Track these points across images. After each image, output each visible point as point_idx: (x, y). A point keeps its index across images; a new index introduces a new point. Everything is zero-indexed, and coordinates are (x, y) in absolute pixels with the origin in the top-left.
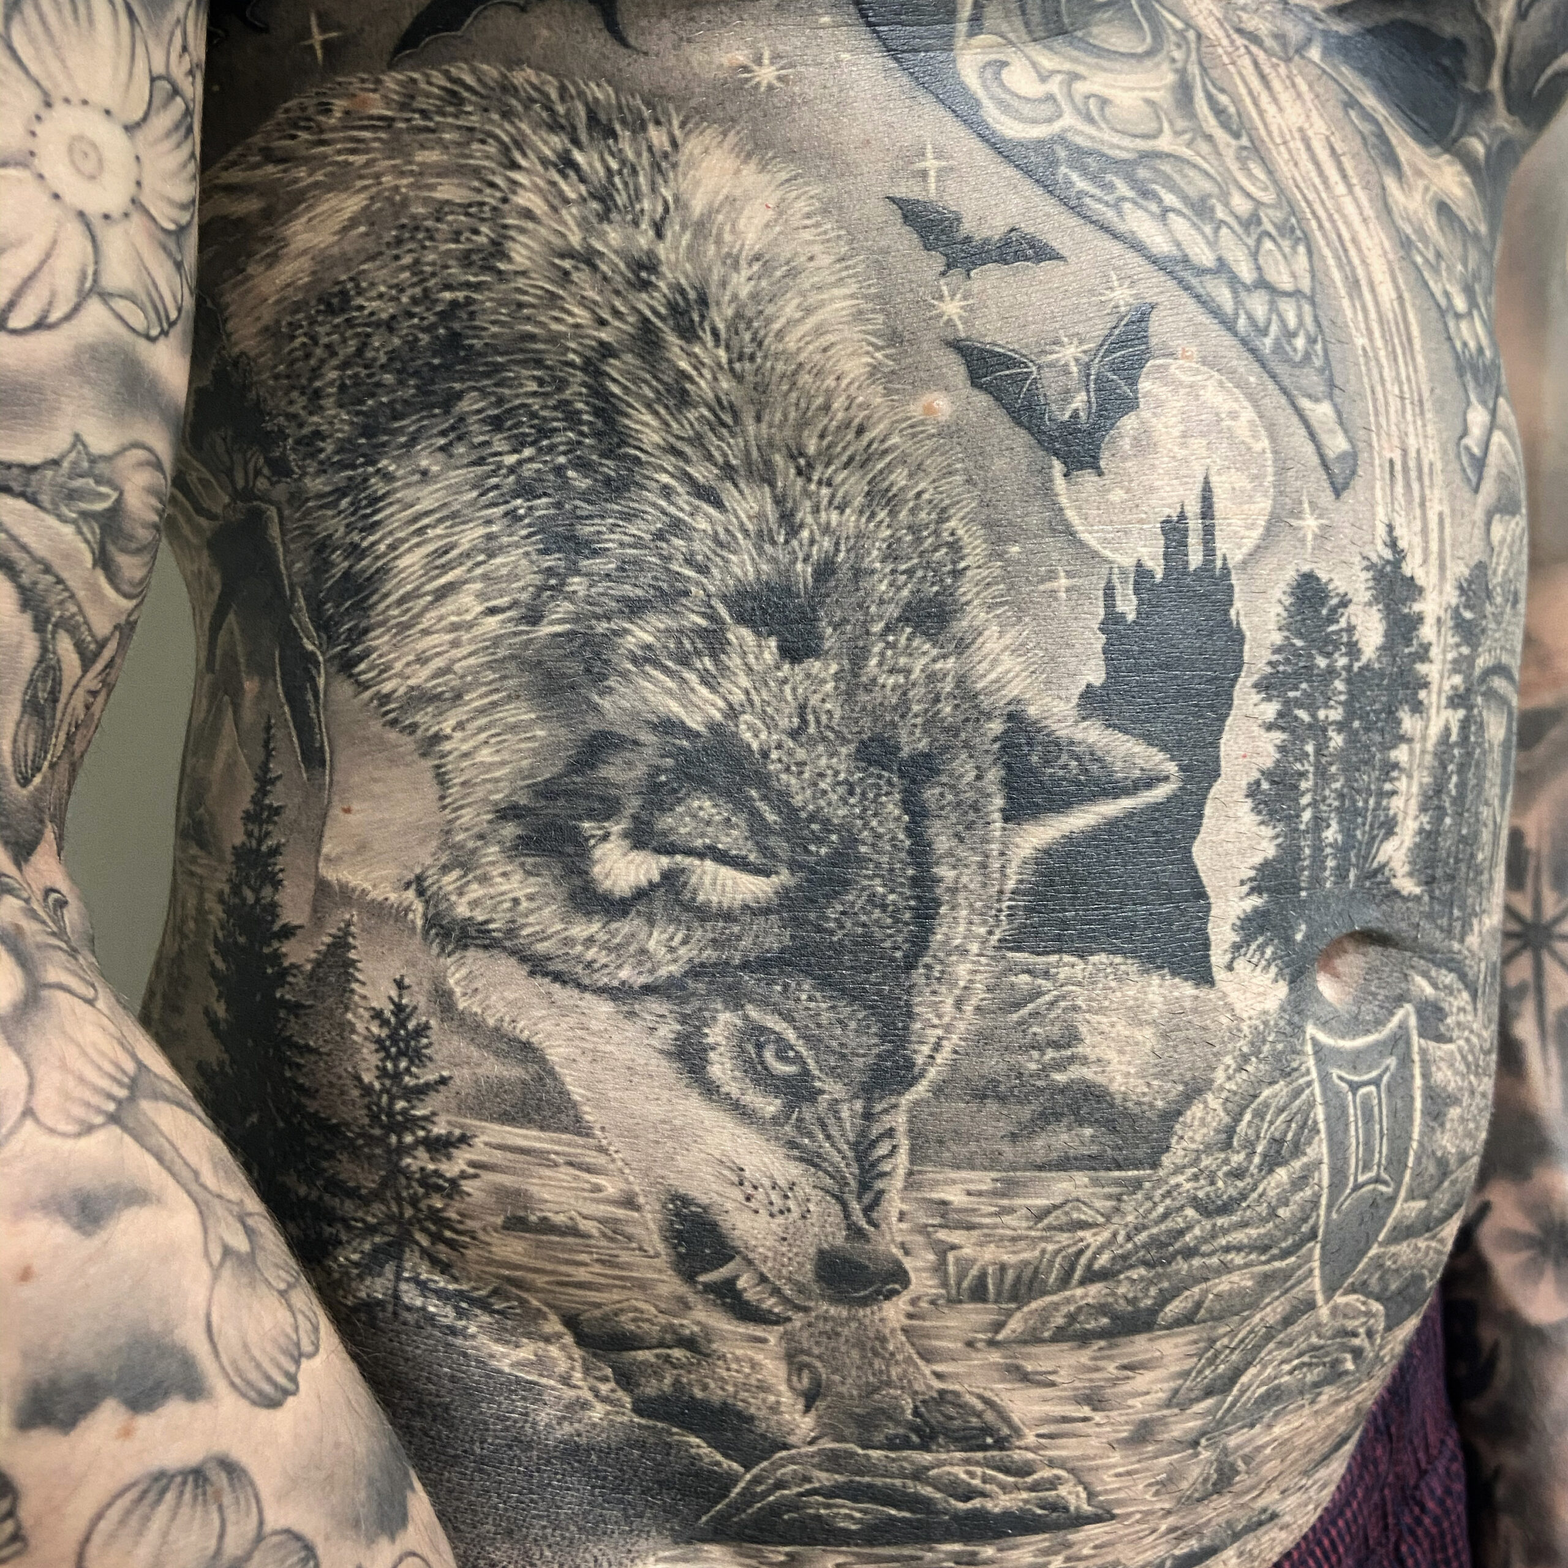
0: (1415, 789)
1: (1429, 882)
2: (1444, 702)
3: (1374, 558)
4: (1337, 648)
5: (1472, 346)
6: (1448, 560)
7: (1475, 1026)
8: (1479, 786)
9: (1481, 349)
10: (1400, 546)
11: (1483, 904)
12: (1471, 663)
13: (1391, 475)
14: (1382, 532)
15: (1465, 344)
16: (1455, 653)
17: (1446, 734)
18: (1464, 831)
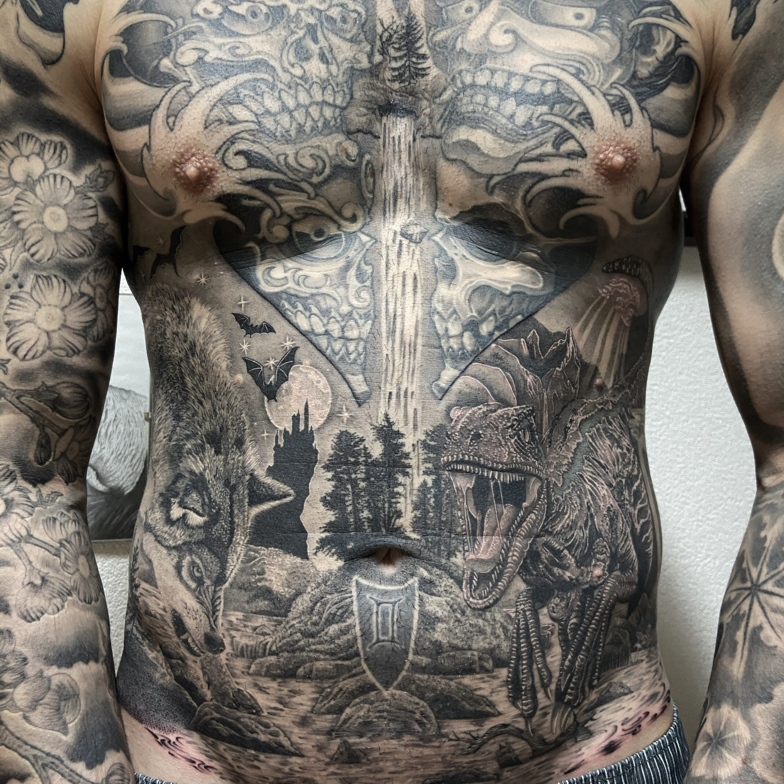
0: (409, 502)
1: (424, 535)
2: (421, 472)
3: (377, 425)
4: (360, 455)
5: (455, 347)
6: (419, 424)
7: (461, 595)
8: (452, 504)
9: (463, 348)
10: (391, 420)
11: (466, 548)
12: (438, 459)
13: (390, 398)
14: (381, 416)
15: (450, 347)
16: (425, 456)
17: (425, 483)
18: (444, 519)
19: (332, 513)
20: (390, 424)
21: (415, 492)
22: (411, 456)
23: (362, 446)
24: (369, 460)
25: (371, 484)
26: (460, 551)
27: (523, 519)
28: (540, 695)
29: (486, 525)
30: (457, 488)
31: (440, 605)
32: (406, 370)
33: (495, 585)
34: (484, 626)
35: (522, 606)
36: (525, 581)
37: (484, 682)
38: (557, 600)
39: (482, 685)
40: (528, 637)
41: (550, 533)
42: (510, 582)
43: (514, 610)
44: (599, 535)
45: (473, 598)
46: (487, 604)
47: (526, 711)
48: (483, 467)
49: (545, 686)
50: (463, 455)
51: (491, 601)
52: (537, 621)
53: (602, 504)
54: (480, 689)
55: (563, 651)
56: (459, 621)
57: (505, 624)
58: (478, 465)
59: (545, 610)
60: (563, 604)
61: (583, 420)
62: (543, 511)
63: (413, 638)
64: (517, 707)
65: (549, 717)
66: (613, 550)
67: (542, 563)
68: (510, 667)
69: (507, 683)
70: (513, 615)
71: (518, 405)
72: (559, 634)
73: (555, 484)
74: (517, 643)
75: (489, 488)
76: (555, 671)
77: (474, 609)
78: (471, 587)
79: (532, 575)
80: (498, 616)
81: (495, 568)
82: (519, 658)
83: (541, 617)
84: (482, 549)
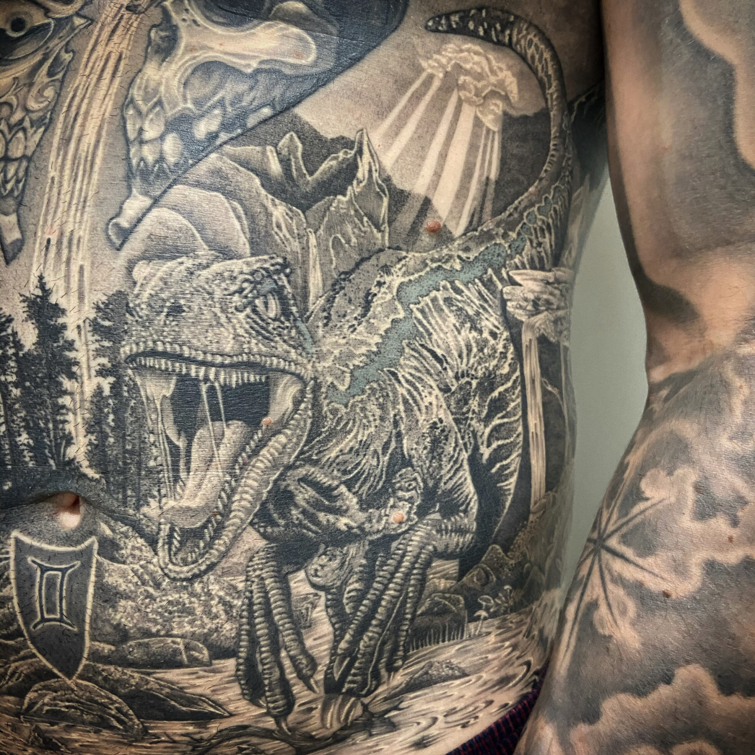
0: (79, 420)
1: (105, 473)
2: (93, 373)
3: (28, 295)
4: (7, 344)
5: (150, 159)
6: (86, 294)
7: (155, 560)
8: (140, 421)
9: (161, 159)
10: (47, 287)
11: (163, 492)
12: (114, 351)
13: (47, 248)
14: (34, 280)
15: (142, 159)
16: (97, 345)
17: (99, 391)
18: (129, 447)
20: (46, 292)
21: (87, 405)
22: (77, 345)
24: (21, 354)
25: (26, 392)
26: (154, 497)
27: (262, 444)
29: (194, 455)
30: (147, 398)
31: (124, 575)
32: (75, 201)
33: (209, 546)
34: (191, 603)
35: (258, 572)
36: (264, 536)
37: (199, 678)
38: (324, 559)
40: (268, 614)
41: (315, 463)
42: (236, 538)
43: (243, 578)
44: (407, 462)
45: (174, 564)
46: (196, 571)
47: (275, 708)
48: (190, 360)
50: (154, 342)
51: (203, 568)
52: (286, 592)
53: (422, 418)
55: (335, 630)
57: (228, 598)
58: (179, 357)
59: (301, 575)
60: (334, 564)
61: (403, 283)
62: (302, 430)
64: (260, 706)
66: (431, 483)
67: (297, 507)
68: (240, 658)
69: (237, 678)
70: (241, 586)
71: (253, 255)
72: (327, 607)
73: (333, 387)
74: (249, 624)
75: (198, 394)
77: (174, 579)
78: (170, 549)
79: (278, 526)
80: (215, 589)
81: (209, 521)
82: (254, 644)
83: (293, 585)
84: (187, 492)
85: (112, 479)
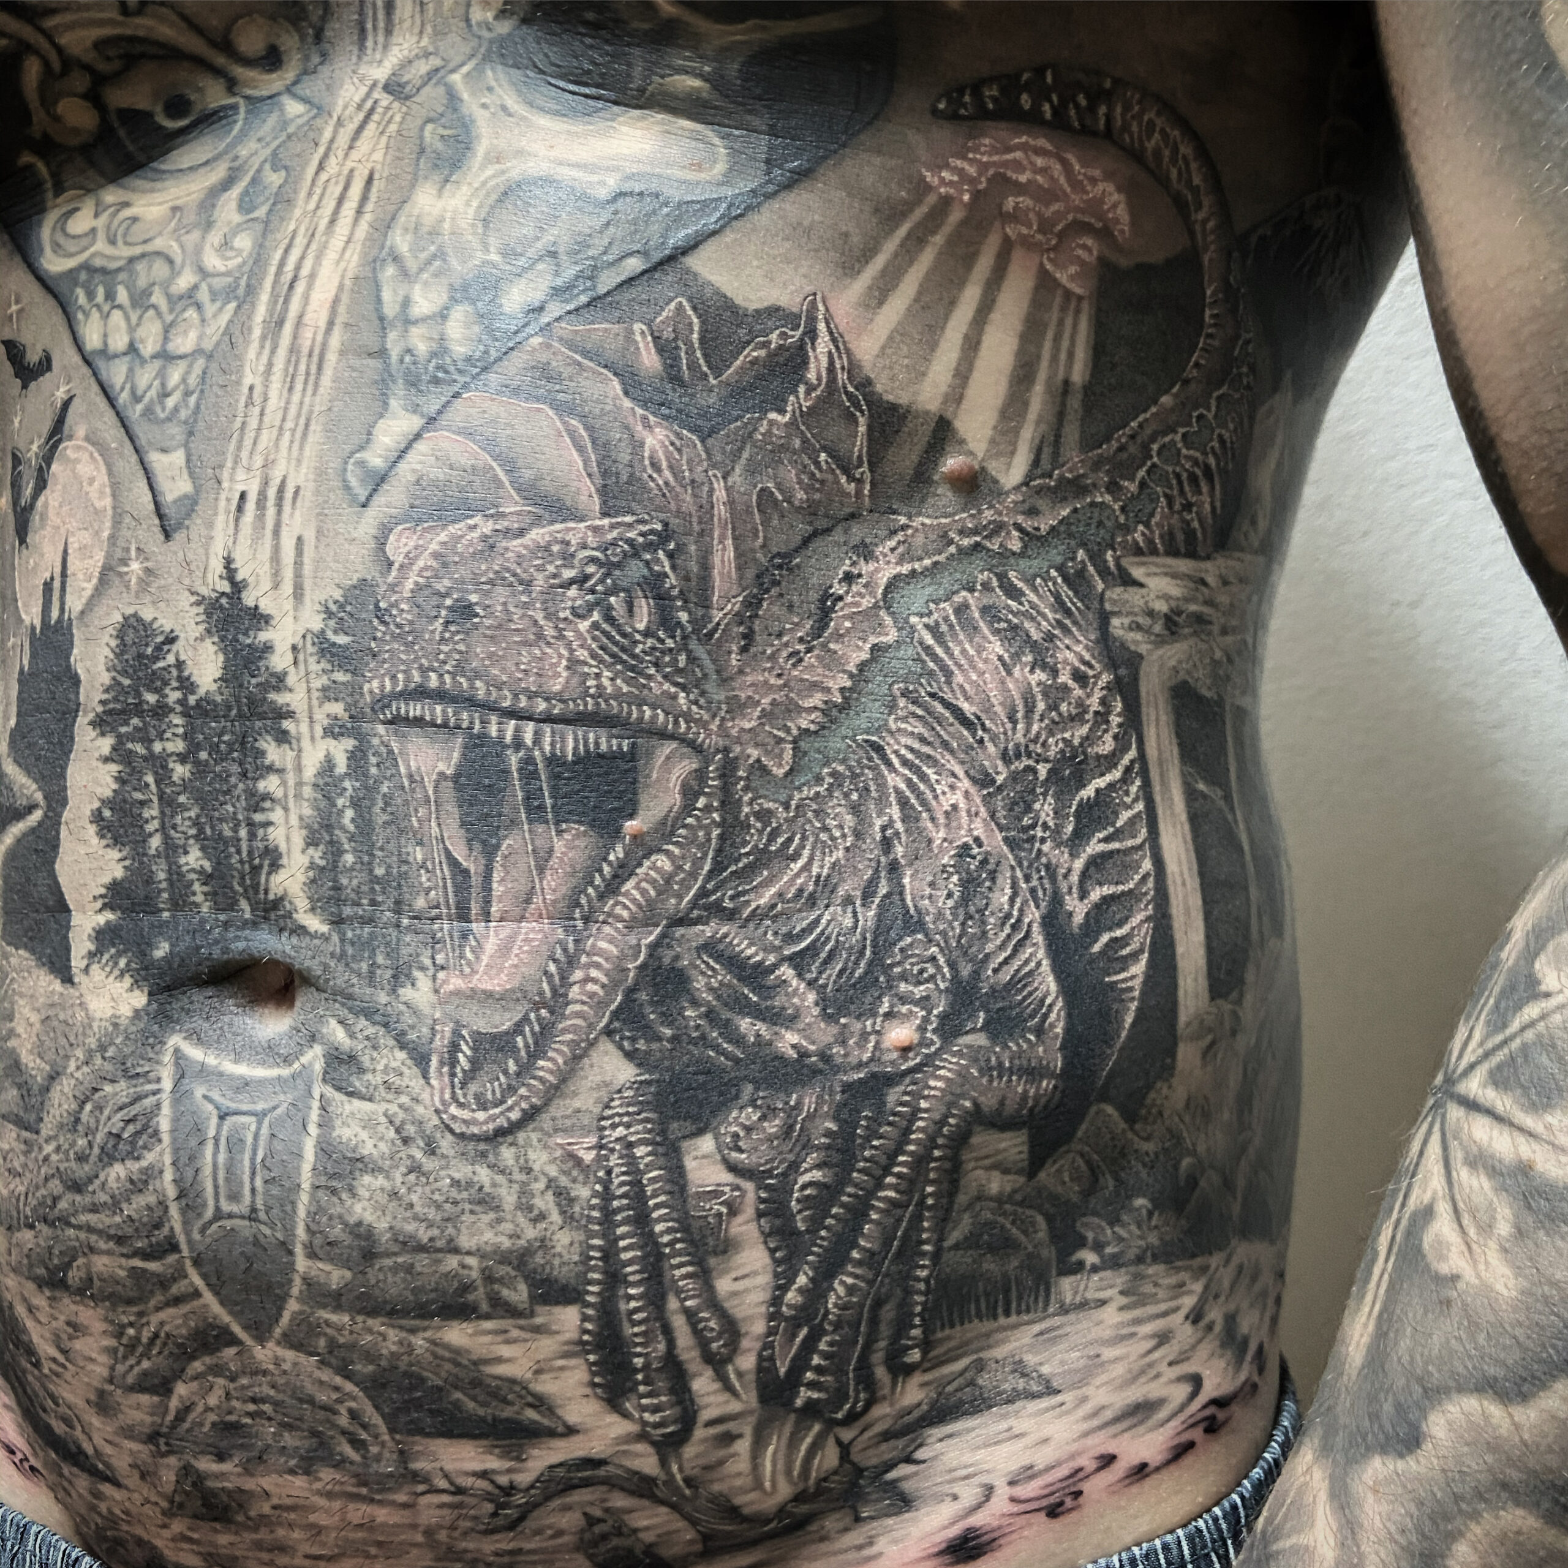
0: (294, 820)
1: (337, 921)
3: (205, 592)
4: (167, 683)
5: (423, 349)
6: (308, 584)
7: (425, 1096)
8: (398, 824)
9: (442, 349)
10: (239, 577)
11: (440, 958)
12: (355, 690)
13: (240, 507)
14: (217, 566)
15: (409, 350)
16: (324, 680)
17: (328, 765)
18: (380, 871)
19: (115, 854)
20: (238, 587)
21: (307, 791)
22: (291, 680)
23: (171, 659)
24: (192, 700)
25: (201, 770)
26: (423, 969)
27: (625, 871)
28: (703, 1384)
29: (497, 888)
30: (411, 776)
31: (368, 1124)
32: (290, 424)
33: (526, 1069)
34: (494, 1185)
35: (620, 1131)
36: (629, 1055)
37: (508, 1342)
38: (751, 1115)
39: (506, 1351)
40: (642, 1220)
41: (730, 915)
42: (576, 1058)
43: (592, 1140)
44: (914, 925)
45: (461, 1105)
46: (502, 1122)
47: (656, 1426)
48: (489, 708)
49: (717, 1363)
50: (423, 672)
51: (515, 1115)
52: (676, 1174)
53: (939, 836)
54: (499, 1360)
55: (777, 1262)
56: (415, 1168)
57: (564, 1181)
59: (707, 1144)
60: (772, 1127)
61: (897, 577)
62: (704, 846)
63: (302, 1212)
64: (626, 1415)
65: (743, 1446)
66: (965, 971)
67: (695, 1003)
68: (588, 1305)
69: (579, 1348)
70: (588, 1157)
71: (605, 514)
72: (760, 1215)
73: (760, 767)
74: (604, 1236)
75: (506, 772)
76: (750, 1319)
77: (462, 1136)
78: (453, 1075)
79: (659, 1039)
80: (539, 1158)
81: (526, 1019)
82: (614, 1279)
83: (690, 1164)
84: (485, 959)
85: (350, 934)
